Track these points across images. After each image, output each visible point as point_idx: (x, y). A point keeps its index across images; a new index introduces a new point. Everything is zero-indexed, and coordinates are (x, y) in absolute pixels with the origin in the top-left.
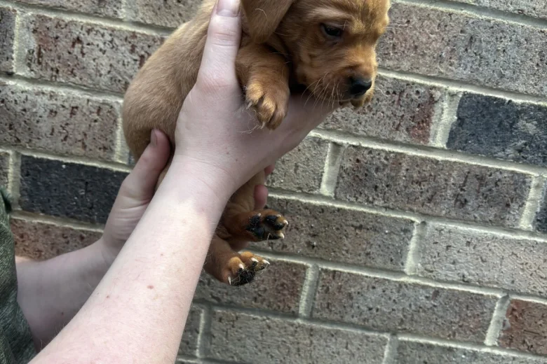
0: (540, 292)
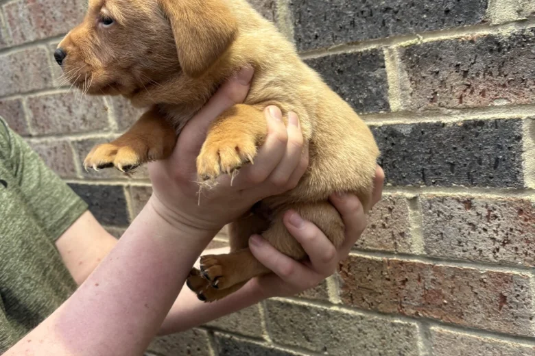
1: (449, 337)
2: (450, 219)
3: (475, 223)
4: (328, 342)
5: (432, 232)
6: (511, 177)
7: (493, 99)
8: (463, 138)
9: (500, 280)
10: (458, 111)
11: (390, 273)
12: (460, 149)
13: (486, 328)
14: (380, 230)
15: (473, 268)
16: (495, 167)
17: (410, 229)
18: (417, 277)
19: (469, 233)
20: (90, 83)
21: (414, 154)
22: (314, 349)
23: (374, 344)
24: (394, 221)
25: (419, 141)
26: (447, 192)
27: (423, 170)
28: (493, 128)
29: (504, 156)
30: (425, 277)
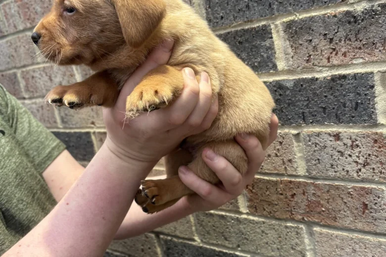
1: (327, 235)
2: (325, 148)
3: (343, 151)
4: (240, 241)
5: (311, 159)
6: (368, 116)
7: (352, 59)
8: (331, 88)
9: (362, 193)
10: (327, 69)
11: (283, 190)
13: (353, 228)
14: (274, 158)
15: (343, 184)
16: (356, 109)
17: (296, 156)
18: (302, 192)
19: (339, 159)
20: (61, 57)
21: (297, 102)
22: (231, 246)
23: (273, 241)
24: (284, 151)
25: (300, 91)
26: (321, 128)
27: (303, 113)
28: (353, 80)
29: (362, 101)
30: (308, 191)
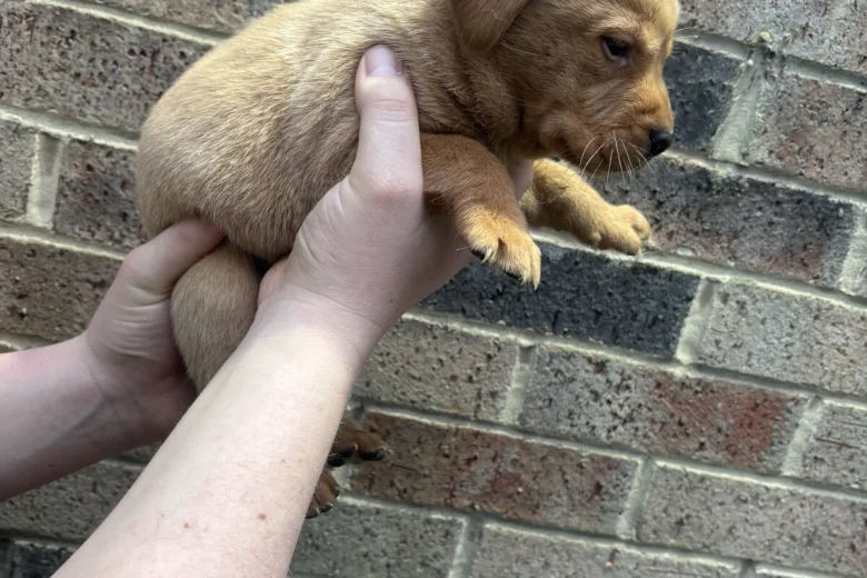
0: (413, 402)
1: (508, 537)
2: (571, 382)
3: (600, 391)
5: (538, 397)
6: (663, 343)
7: (678, 246)
8: (625, 284)
9: (603, 465)
11: (453, 447)
12: (616, 296)
14: (461, 384)
15: (575, 448)
16: (650, 327)
17: (508, 388)
18: (492, 455)
19: (588, 404)
21: (554, 290)
23: (383, 551)
24: (489, 374)
25: (568, 272)
26: (578, 346)
27: (558, 312)
28: (666, 281)
29: (665, 317)
30: (505, 455)
